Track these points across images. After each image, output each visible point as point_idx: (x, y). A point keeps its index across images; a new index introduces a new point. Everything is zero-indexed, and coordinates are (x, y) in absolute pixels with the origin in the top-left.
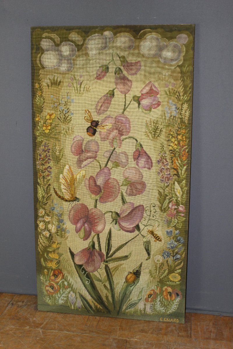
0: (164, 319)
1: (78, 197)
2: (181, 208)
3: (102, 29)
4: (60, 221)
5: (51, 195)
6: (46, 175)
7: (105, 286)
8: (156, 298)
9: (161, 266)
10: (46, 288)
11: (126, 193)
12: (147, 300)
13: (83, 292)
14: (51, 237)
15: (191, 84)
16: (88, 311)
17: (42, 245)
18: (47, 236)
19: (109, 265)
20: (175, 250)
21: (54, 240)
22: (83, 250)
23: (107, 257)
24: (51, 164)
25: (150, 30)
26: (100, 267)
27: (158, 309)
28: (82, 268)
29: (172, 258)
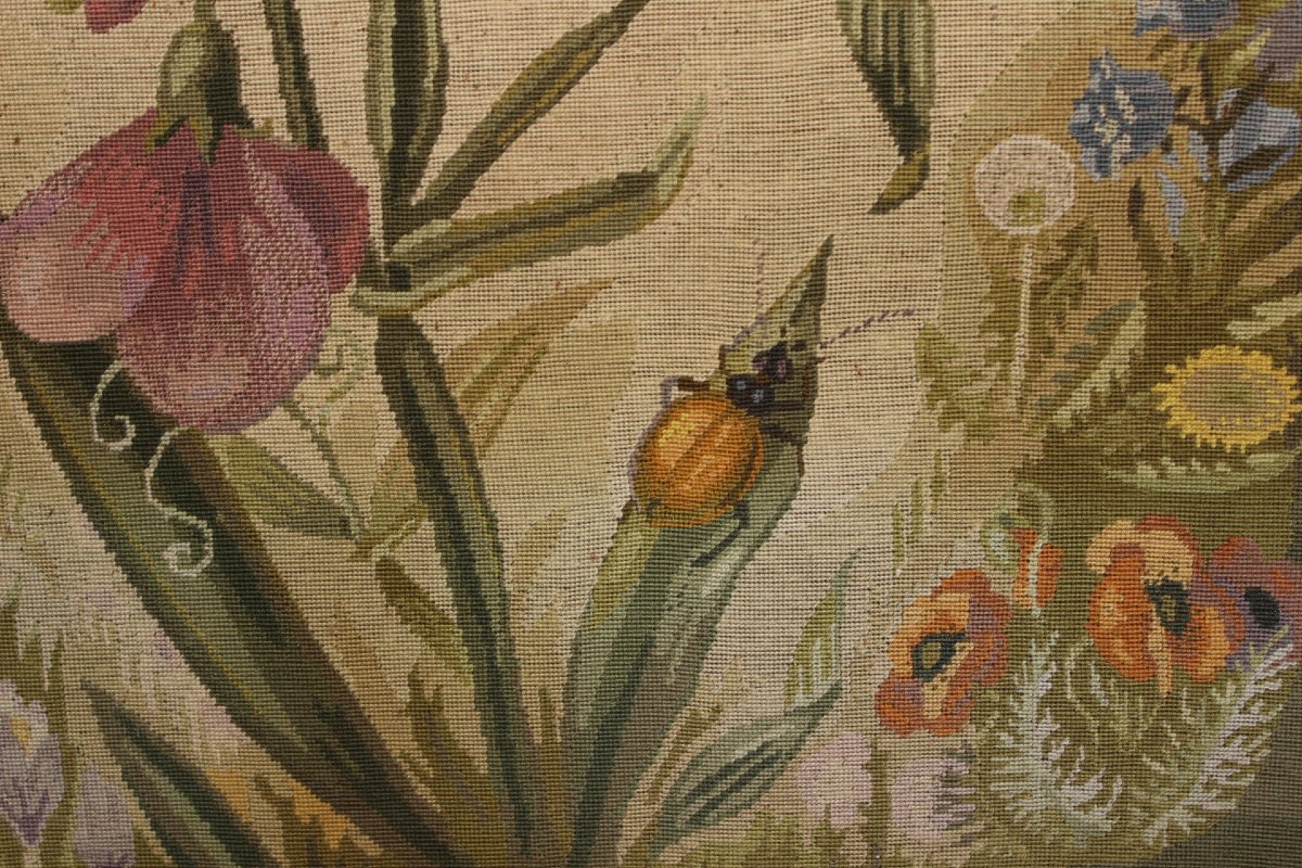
7: (395, 582)
8: (1002, 668)
9: (1055, 269)
12: (897, 709)
13: (135, 680)
19: (419, 318)
20: (1229, 47)
22: (95, 154)
23: (400, 219)
26: (327, 358)
27: (1034, 804)
28: (101, 387)
29: (1191, 150)
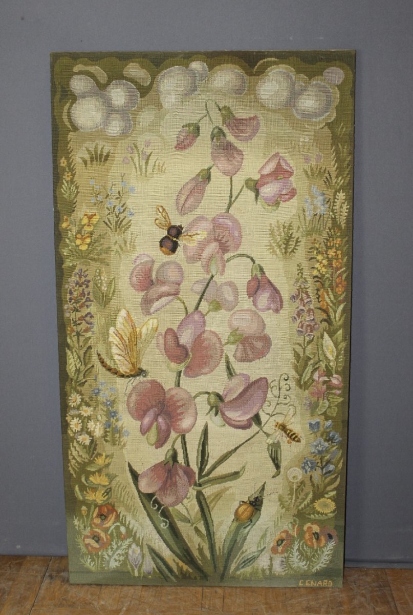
0: (307, 582)
1: (144, 368)
2: (336, 380)
3: (187, 58)
4: (112, 414)
5: (93, 366)
6: (82, 330)
7: (197, 530)
8: (291, 545)
9: (299, 487)
10: (84, 541)
11: (235, 356)
12: (274, 550)
13: (155, 544)
14: (93, 445)
15: (350, 157)
16: (166, 578)
17: (77, 462)
18: (86, 444)
19: (203, 491)
20: (325, 457)
21: (99, 450)
22: (154, 466)
23: (200, 477)
24: (93, 309)
25: (276, 60)
26: (188, 496)
27: (295, 565)
28: (153, 500)
29: (319, 471)
